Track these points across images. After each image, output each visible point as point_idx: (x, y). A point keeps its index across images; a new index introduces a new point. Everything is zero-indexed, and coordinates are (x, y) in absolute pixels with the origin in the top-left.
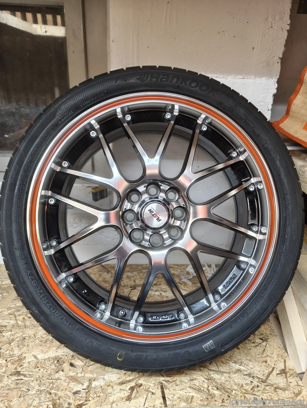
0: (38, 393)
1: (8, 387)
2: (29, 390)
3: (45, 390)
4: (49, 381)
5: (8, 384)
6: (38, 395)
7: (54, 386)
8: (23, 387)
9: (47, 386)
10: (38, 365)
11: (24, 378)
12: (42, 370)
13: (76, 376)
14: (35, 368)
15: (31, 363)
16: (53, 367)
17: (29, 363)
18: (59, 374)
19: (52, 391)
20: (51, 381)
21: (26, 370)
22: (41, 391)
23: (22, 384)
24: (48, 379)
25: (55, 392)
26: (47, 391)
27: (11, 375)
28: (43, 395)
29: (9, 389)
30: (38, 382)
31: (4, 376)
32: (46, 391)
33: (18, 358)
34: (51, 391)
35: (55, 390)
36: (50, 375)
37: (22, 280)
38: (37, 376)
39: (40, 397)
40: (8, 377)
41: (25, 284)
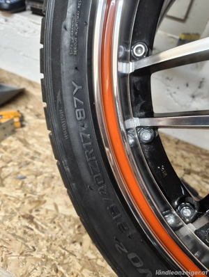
0: (43, 260)
1: (14, 231)
2: (35, 250)
3: (52, 260)
4: (61, 249)
5: (15, 227)
6: (42, 265)
7: (65, 262)
8: (29, 241)
9: (56, 256)
10: (56, 221)
11: (35, 229)
12: (58, 229)
13: (95, 261)
14: (51, 223)
15: (49, 212)
16: (71, 231)
17: (47, 211)
18: (75, 247)
19: (61, 269)
20: (63, 251)
21: (41, 219)
22: (47, 260)
23: (30, 236)
24: (60, 246)
25: (63, 271)
26: (55, 264)
27: (23, 217)
28: (48, 267)
29: (14, 235)
30: (49, 244)
31: (15, 214)
32: (53, 263)
33: (38, 198)
34: (58, 266)
35: (64, 269)
36: (64, 241)
37: (59, 99)
38: (50, 235)
39: (43, 269)
40: (19, 217)
41: (63, 109)
